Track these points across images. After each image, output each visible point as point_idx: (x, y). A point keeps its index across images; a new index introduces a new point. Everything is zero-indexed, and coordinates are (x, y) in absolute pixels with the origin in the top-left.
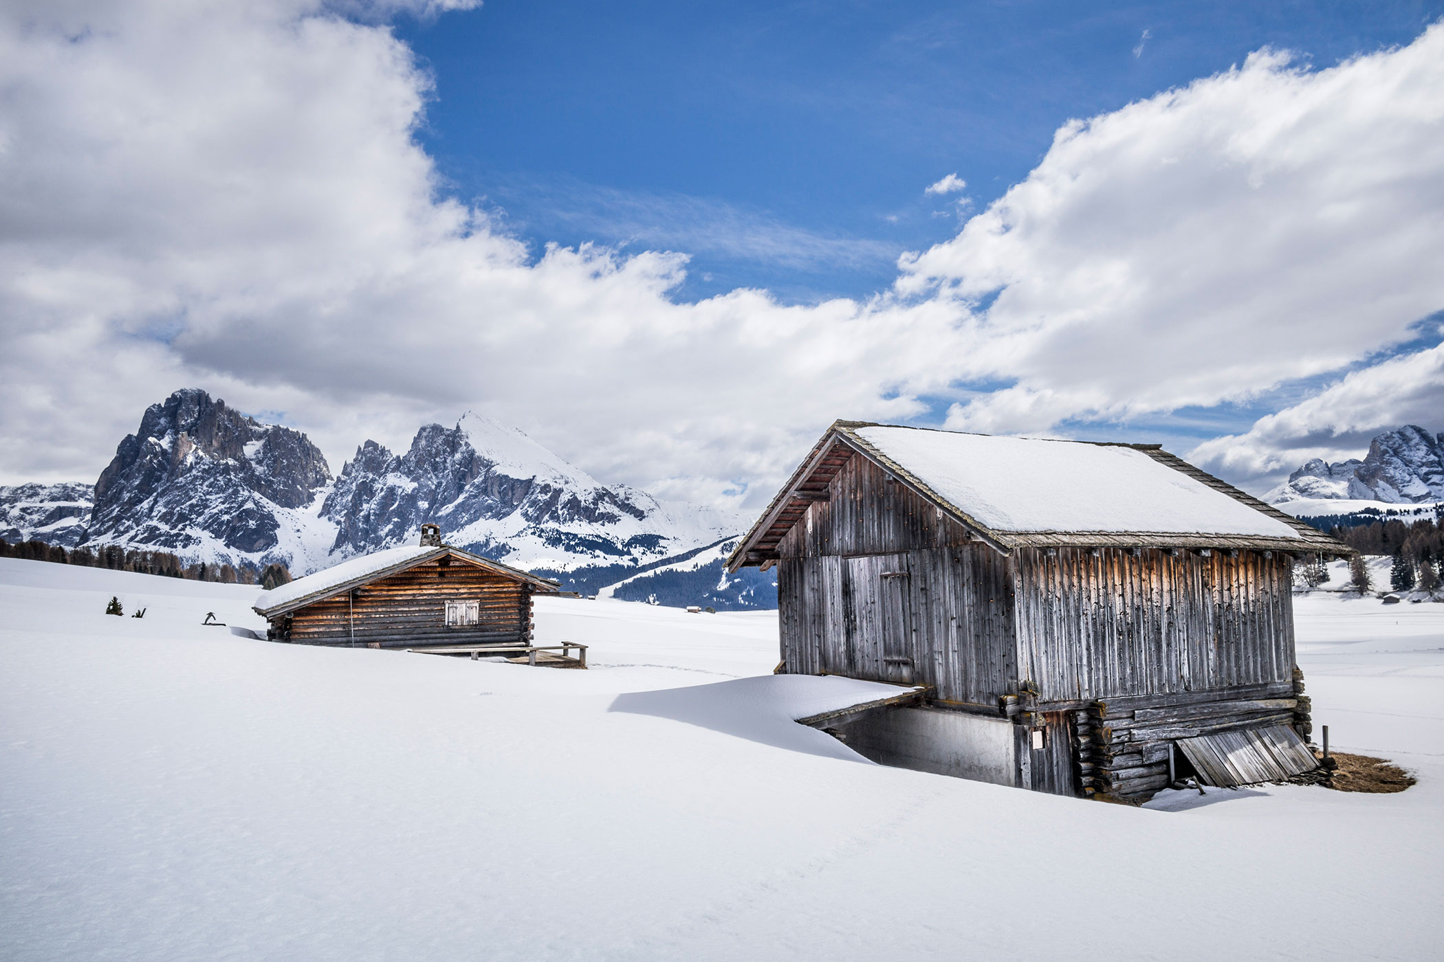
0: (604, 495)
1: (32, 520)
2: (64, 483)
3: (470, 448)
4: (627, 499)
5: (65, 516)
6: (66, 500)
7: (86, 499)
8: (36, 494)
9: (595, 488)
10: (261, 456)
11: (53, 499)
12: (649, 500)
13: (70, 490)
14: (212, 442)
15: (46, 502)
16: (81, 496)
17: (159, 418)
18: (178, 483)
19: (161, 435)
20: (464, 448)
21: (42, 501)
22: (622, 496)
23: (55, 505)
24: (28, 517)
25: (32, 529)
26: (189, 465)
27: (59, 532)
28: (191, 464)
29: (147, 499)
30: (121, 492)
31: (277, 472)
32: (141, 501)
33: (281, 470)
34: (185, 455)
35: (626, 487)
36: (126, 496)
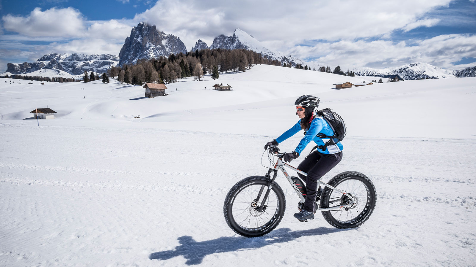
0: (285, 59)
1: (96, 65)
2: (104, 54)
3: (239, 42)
4: (293, 61)
5: (105, 65)
6: (105, 59)
7: (111, 59)
8: (96, 57)
9: (282, 57)
10: (167, 44)
11: (102, 59)
12: (300, 61)
13: (106, 56)
14: (153, 39)
15: (99, 60)
16: (109, 58)
17: (136, 31)
18: (145, 53)
19: (138, 37)
20: (237, 42)
21: (98, 60)
22: (291, 60)
23: (102, 61)
24: (95, 65)
25: (97, 69)
26: (147, 47)
27: (104, 70)
28: (148, 47)
29: (136, 58)
30: (127, 56)
31: (172, 50)
32: (134, 59)
33: (173, 50)
34: (146, 43)
35: (292, 56)
36: (129, 57)
